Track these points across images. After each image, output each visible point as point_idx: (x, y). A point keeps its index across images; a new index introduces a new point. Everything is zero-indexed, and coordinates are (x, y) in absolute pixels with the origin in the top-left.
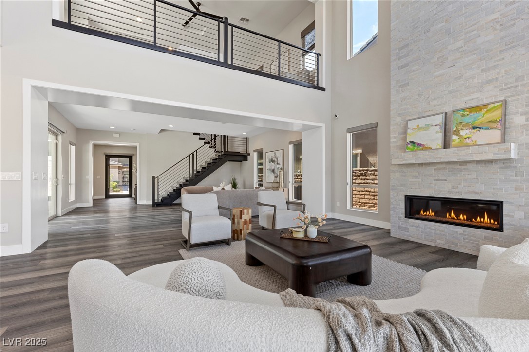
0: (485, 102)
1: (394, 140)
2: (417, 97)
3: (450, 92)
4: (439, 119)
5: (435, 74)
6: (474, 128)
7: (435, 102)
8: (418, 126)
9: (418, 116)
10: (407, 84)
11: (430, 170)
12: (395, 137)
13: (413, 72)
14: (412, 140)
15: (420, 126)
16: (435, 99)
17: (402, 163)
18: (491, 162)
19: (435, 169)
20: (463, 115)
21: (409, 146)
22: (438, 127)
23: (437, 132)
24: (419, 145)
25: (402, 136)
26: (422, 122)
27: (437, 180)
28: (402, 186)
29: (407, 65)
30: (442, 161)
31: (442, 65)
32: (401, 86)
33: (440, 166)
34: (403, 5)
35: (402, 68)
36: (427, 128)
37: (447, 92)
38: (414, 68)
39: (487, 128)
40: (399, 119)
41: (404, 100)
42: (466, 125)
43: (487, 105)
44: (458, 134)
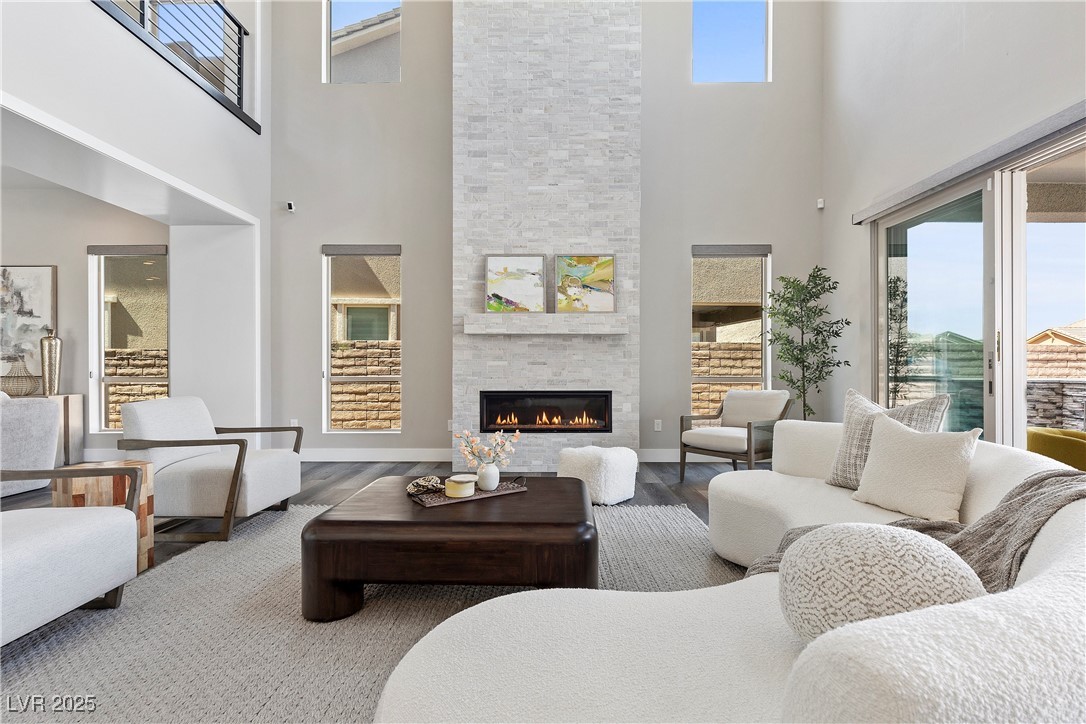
0: (595, 252)
1: (461, 287)
2: (502, 217)
3: (552, 224)
4: (537, 264)
5: (530, 188)
6: (585, 286)
7: (529, 235)
8: (505, 269)
9: (502, 252)
10: (485, 189)
11: (521, 347)
12: (462, 283)
13: (495, 170)
14: (497, 293)
15: (509, 270)
16: (530, 229)
17: (484, 332)
18: (599, 337)
19: (529, 345)
20: (570, 265)
21: (491, 302)
22: (537, 277)
23: (536, 285)
24: (508, 302)
25: (474, 282)
26: (513, 264)
27: (533, 363)
28: (474, 374)
29: (482, 154)
30: (548, 332)
31: (539, 176)
32: (473, 189)
33: (536, 340)
34: (476, 40)
35: (474, 156)
36: (520, 274)
37: (546, 223)
38: (496, 165)
39: (598, 290)
40: (469, 250)
41: (479, 217)
42: (573, 281)
43: (597, 257)
44: (564, 292)
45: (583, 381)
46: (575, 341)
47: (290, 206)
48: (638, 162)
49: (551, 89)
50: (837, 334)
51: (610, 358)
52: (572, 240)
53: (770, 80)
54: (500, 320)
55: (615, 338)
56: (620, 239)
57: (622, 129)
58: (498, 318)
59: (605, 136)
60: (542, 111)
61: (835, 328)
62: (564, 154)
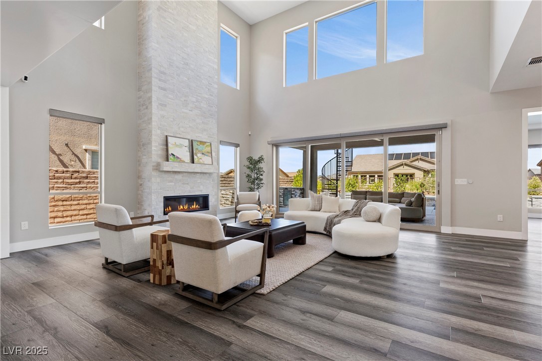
0: (204, 140)
1: (155, 149)
2: (172, 120)
3: (190, 127)
4: (186, 143)
5: (183, 110)
6: (203, 154)
7: (182, 129)
8: (175, 143)
9: (172, 135)
10: (165, 106)
11: (179, 177)
12: (156, 146)
13: (170, 98)
14: (173, 153)
15: (177, 144)
16: (183, 127)
17: (171, 170)
18: (205, 173)
19: (183, 176)
20: (198, 145)
21: (171, 157)
22: (187, 148)
23: (187, 151)
24: (177, 157)
25: (161, 147)
26: (178, 141)
27: (184, 184)
28: (161, 189)
29: (164, 89)
31: (186, 106)
32: (161, 104)
33: (185, 174)
34: (162, 37)
35: (162, 89)
36: (181, 146)
37: (188, 126)
38: (170, 96)
39: (207, 156)
40: (159, 132)
41: (164, 117)
42: (199, 151)
43: (205, 142)
44: (197, 156)
45: (200, 191)
46: (198, 174)
47: (26, 78)
48: (216, 110)
49: (190, 71)
50: (262, 175)
51: (208, 181)
52: (197, 135)
53: (238, 88)
54: (177, 166)
55: (210, 174)
56: (211, 137)
57: (212, 96)
58: (177, 164)
59: (207, 96)
60: (187, 79)
61: (261, 173)
62: (194, 100)
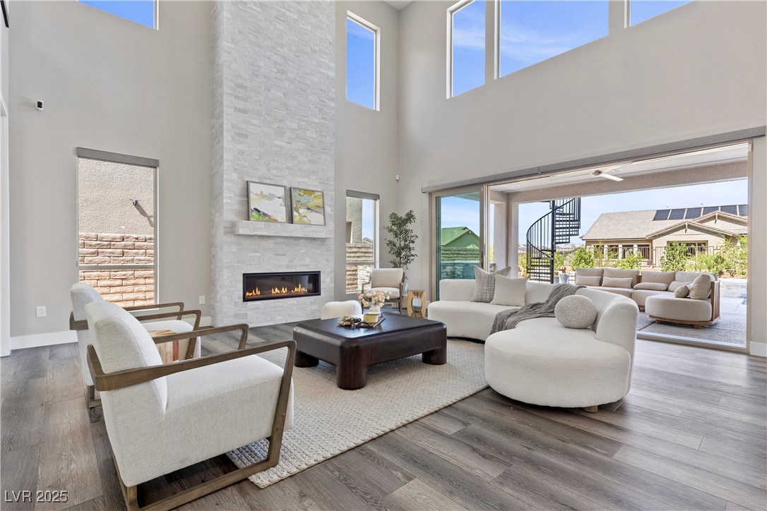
0: (311, 188)
1: (229, 201)
2: (257, 157)
3: (287, 167)
4: (281, 192)
5: (275, 142)
6: (308, 209)
7: (275, 172)
8: (262, 192)
9: (257, 181)
10: (246, 136)
11: (270, 244)
12: (230, 198)
13: (253, 125)
14: (257, 208)
15: (264, 193)
16: (275, 168)
17: (252, 234)
18: (314, 239)
19: (275, 243)
20: (300, 195)
21: (254, 214)
22: (281, 200)
23: (281, 205)
24: (264, 214)
25: (239, 198)
26: (267, 190)
27: (277, 255)
28: (238, 262)
29: (244, 112)
31: (280, 136)
32: (238, 134)
33: (279, 240)
34: (240, 32)
35: (239, 112)
36: (271, 197)
37: (284, 166)
38: (253, 121)
39: (316, 212)
40: (235, 176)
41: (243, 154)
42: (302, 205)
43: (314, 191)
44: (297, 211)
45: (305, 265)
46: (301, 241)
47: (40, 105)
48: (333, 141)
49: (287, 83)
50: (413, 242)
51: (319, 252)
52: (300, 180)
53: (378, 109)
54: (263, 227)
55: (323, 240)
56: (324, 183)
57: (325, 119)
58: (262, 225)
59: (317, 121)
60: (282, 95)
61: (412, 239)
62: (295, 126)
